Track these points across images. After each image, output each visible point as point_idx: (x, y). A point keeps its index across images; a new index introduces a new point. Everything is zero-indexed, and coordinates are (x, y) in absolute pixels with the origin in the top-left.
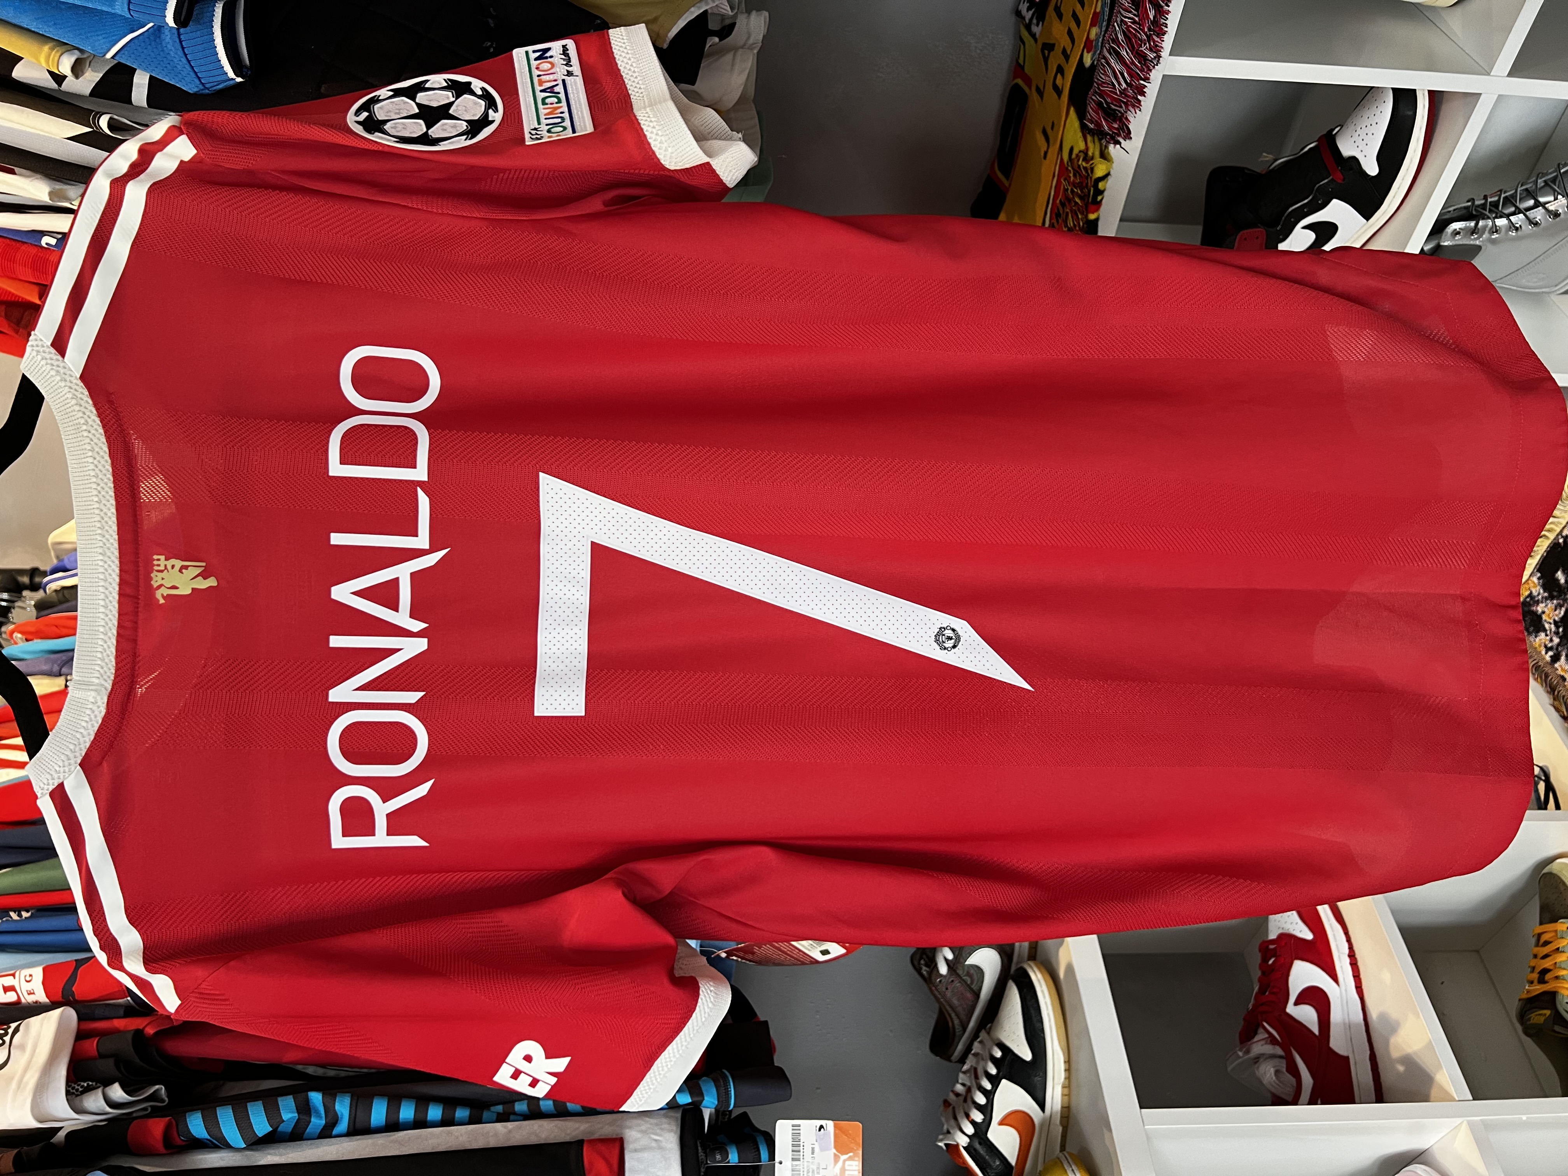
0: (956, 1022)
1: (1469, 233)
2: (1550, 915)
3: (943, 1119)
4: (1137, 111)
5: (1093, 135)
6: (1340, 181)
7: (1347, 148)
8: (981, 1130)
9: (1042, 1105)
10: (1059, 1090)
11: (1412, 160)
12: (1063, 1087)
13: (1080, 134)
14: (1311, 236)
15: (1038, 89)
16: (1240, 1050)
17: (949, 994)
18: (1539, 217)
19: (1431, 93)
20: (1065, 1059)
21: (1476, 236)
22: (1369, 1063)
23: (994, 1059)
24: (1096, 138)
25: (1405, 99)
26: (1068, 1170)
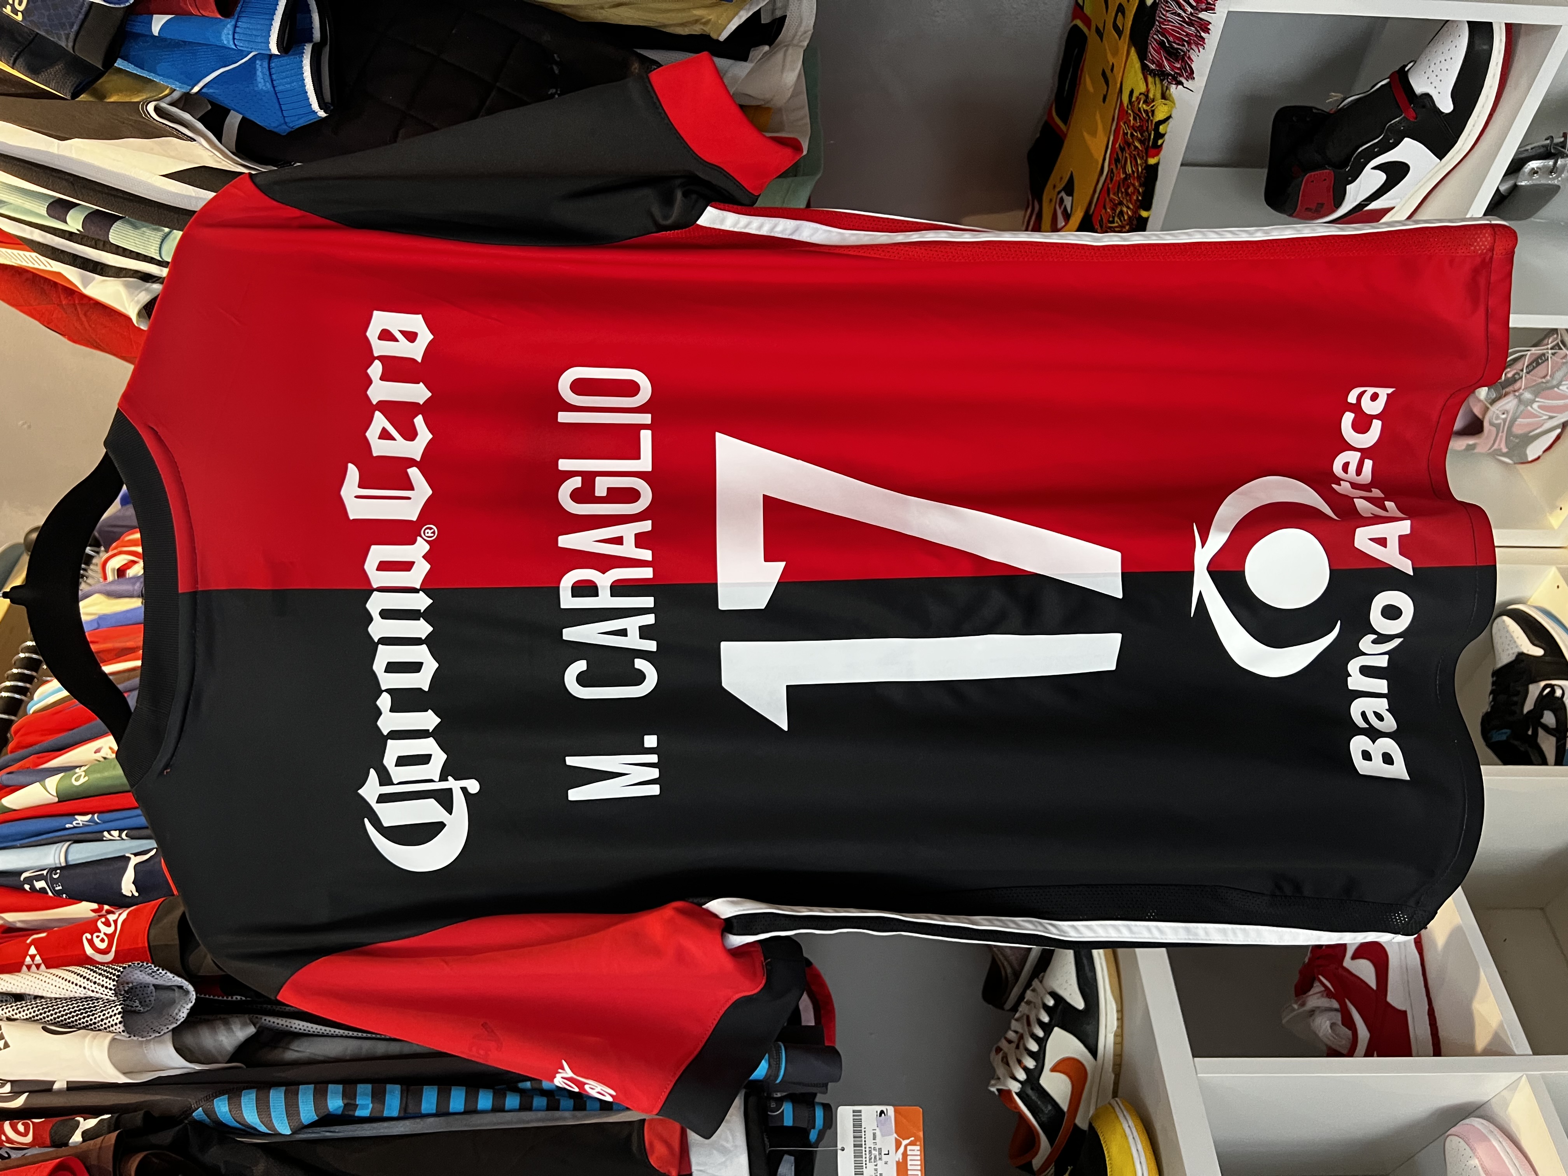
0: (1009, 970)
1: (1548, 172)
3: (995, 1067)
4: (1201, 49)
5: (1154, 77)
6: (1413, 120)
7: (1419, 86)
8: (1033, 1078)
9: (1094, 1052)
10: (1111, 1038)
11: (1487, 96)
12: (1116, 1036)
13: (1141, 76)
14: (1382, 177)
15: (1098, 30)
16: (1296, 1003)
19: (1509, 27)
20: (1117, 1008)
21: (1554, 176)
22: (1427, 1017)
23: (1046, 1008)
24: (1157, 79)
25: (1480, 33)
26: (1122, 1119)
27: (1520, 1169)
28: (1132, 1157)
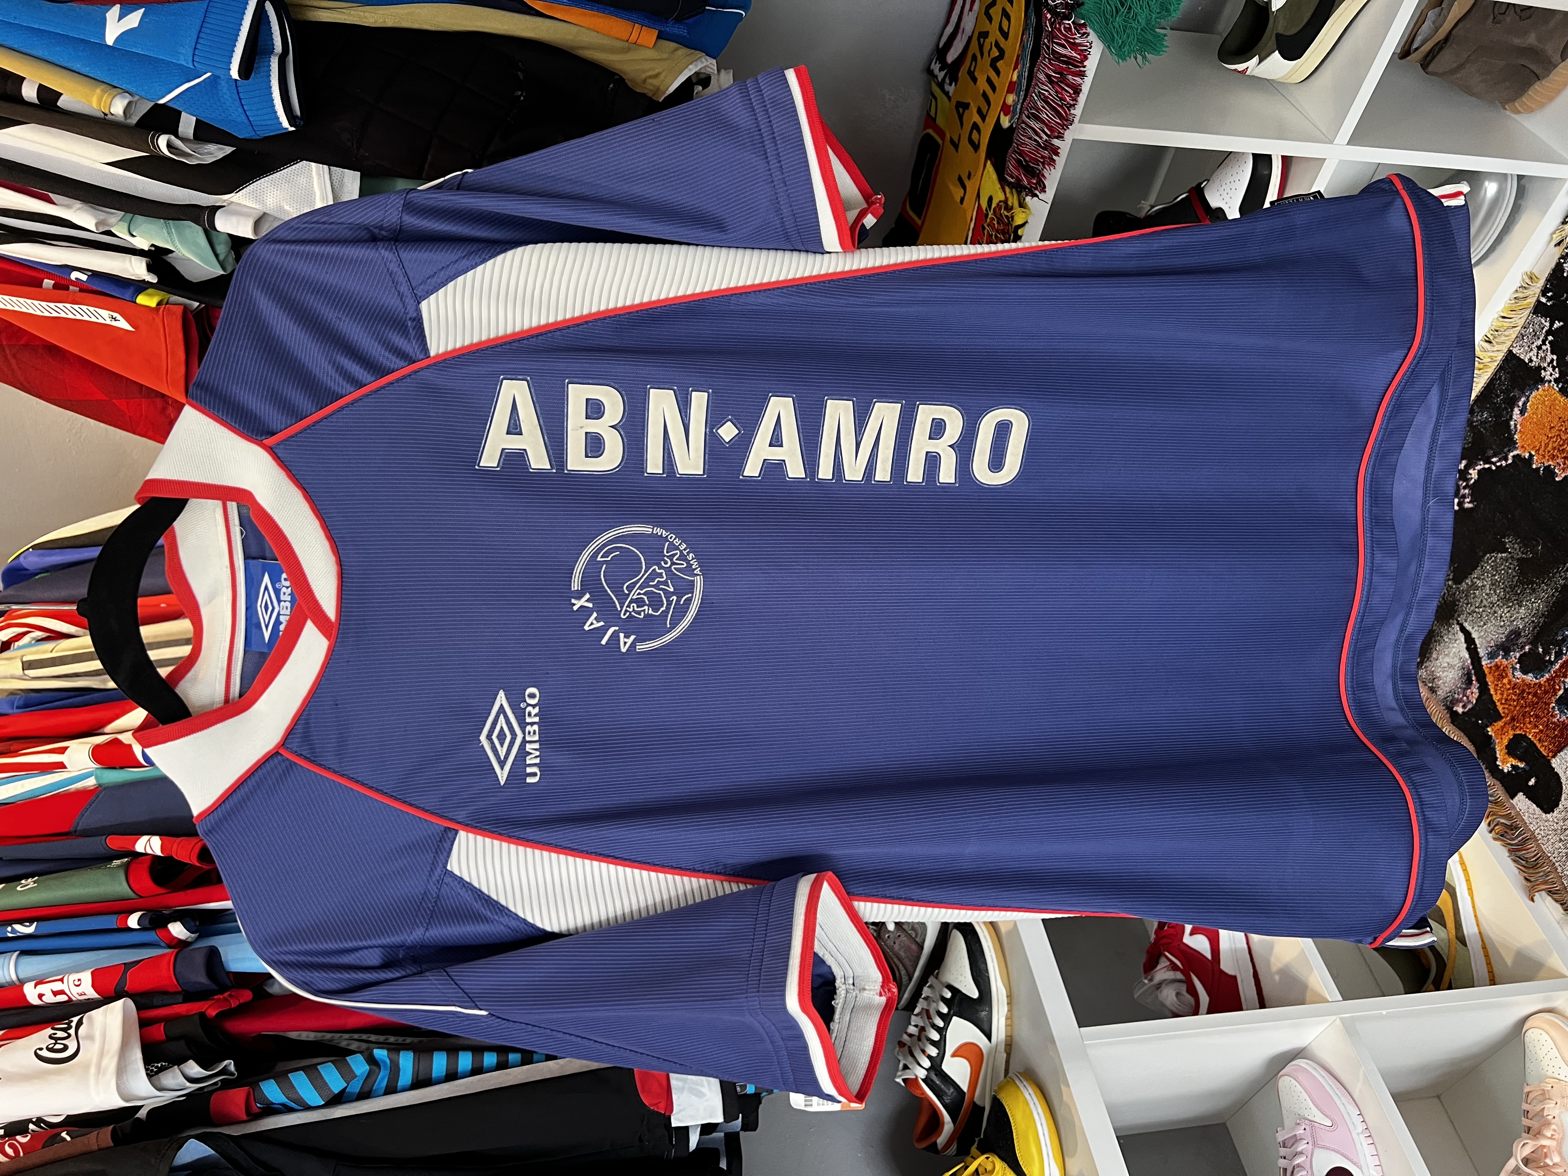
0: (903, 972)
3: (900, 1058)
4: (1052, 168)
5: (1011, 189)
7: (1214, 201)
8: (936, 1065)
9: (988, 1035)
10: (1003, 1021)
12: (1006, 1019)
13: (999, 186)
15: (951, 141)
16: (1146, 978)
17: (896, 947)
19: (1284, 158)
22: (1253, 980)
23: (944, 1000)
24: (1014, 190)
25: (1262, 161)
26: (1022, 1088)
27: (1342, 1098)
28: (1034, 1120)
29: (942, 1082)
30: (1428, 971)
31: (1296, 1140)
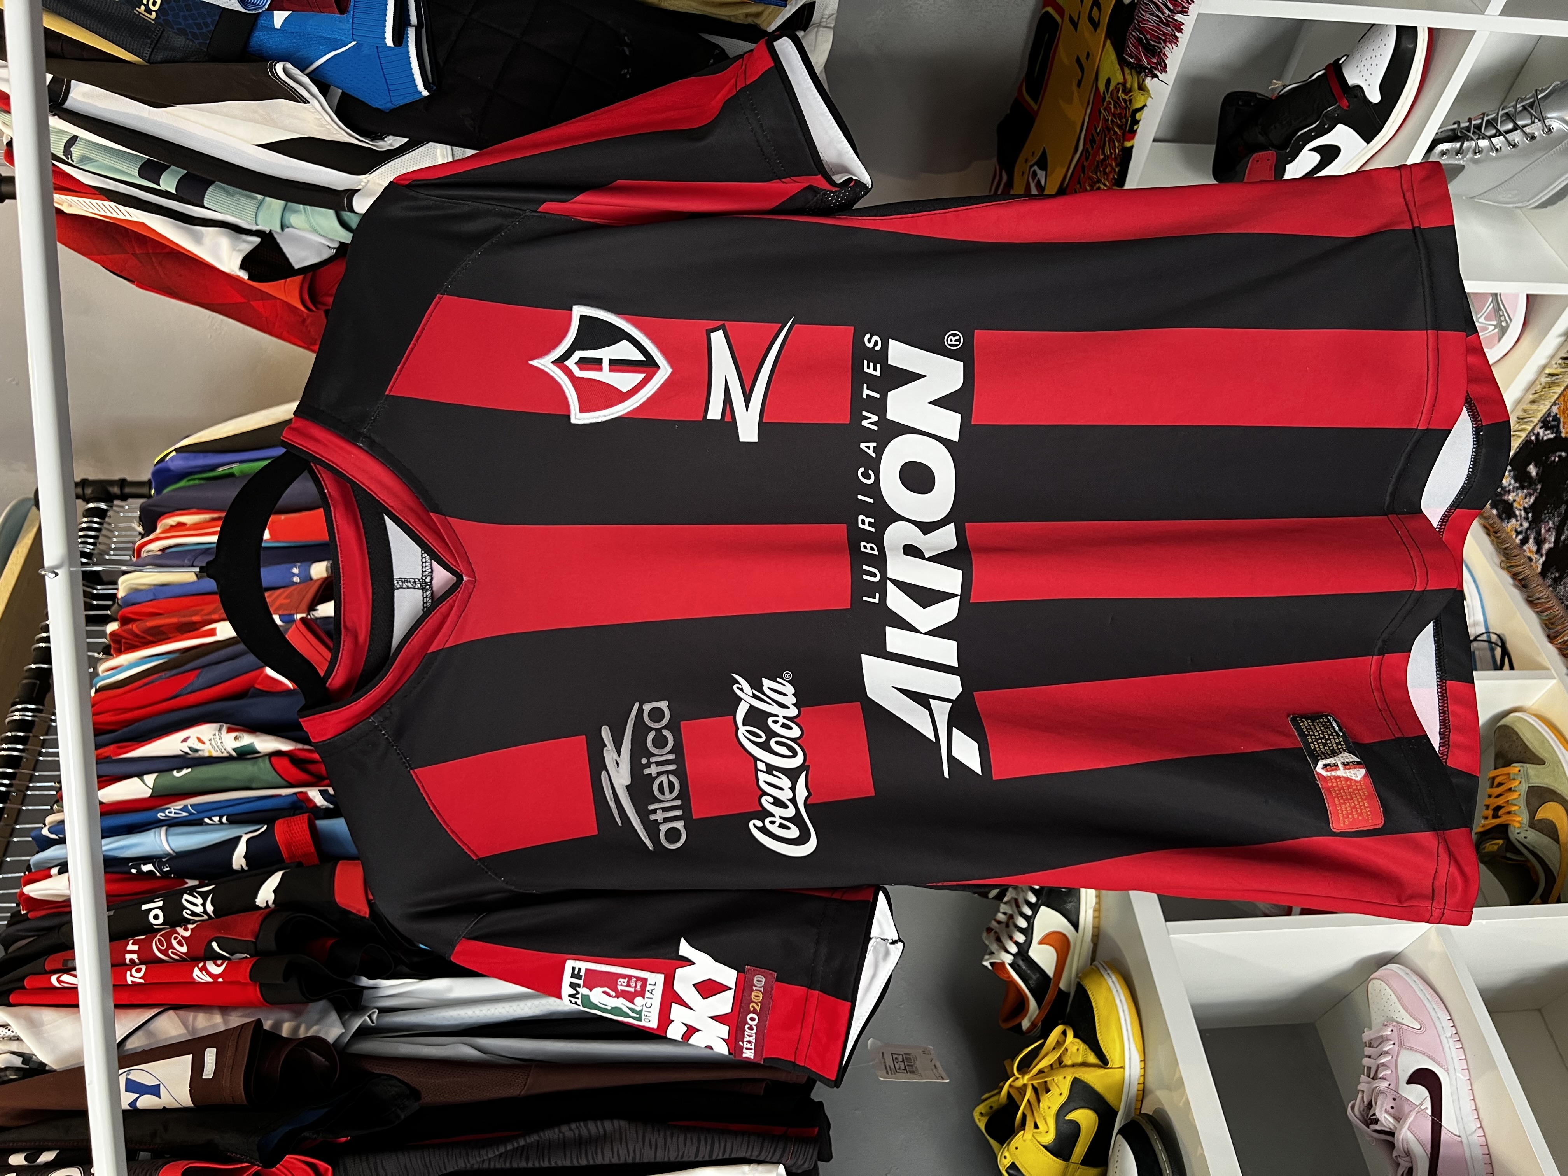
1: (1454, 153)
2: (1504, 760)
4: (1174, 46)
5: (1131, 69)
6: (1346, 108)
7: (1352, 78)
8: (1023, 951)
9: (1076, 925)
10: (1090, 913)
11: (1411, 89)
12: (1095, 911)
13: (1118, 67)
14: (1316, 158)
15: (1071, 19)
18: (1517, 140)
19: (1430, 30)
21: (1460, 156)
23: (1033, 890)
24: (1133, 71)
25: (1407, 34)
26: (1106, 976)
27: (1433, 1003)
28: (1116, 1006)
29: (1027, 967)
30: (1536, 886)
31: (1383, 1040)
